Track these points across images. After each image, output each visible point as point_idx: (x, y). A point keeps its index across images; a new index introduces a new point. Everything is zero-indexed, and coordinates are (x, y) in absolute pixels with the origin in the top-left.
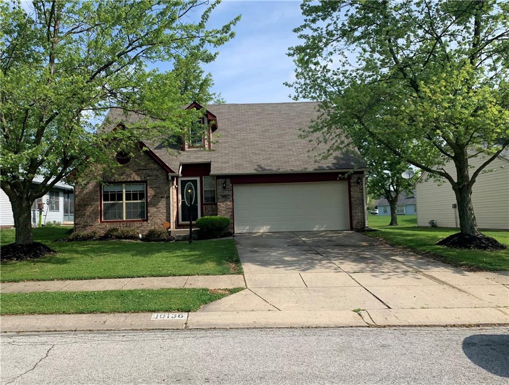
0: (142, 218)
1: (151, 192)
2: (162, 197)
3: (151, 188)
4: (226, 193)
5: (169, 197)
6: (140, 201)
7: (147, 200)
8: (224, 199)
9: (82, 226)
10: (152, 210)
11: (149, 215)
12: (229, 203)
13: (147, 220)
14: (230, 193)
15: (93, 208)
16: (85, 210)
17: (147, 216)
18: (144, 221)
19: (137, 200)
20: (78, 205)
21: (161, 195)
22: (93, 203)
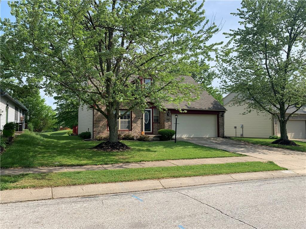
0: (128, 129)
1: (134, 116)
2: (139, 119)
3: (134, 113)
4: (169, 118)
5: (143, 118)
6: (128, 120)
7: (131, 119)
8: (167, 121)
9: (97, 132)
10: (134, 125)
11: (132, 127)
12: (170, 123)
13: (131, 130)
14: (170, 118)
15: (104, 123)
16: (99, 123)
17: (131, 128)
18: (130, 130)
19: (126, 119)
20: (95, 121)
21: (139, 118)
22: (104, 120)
